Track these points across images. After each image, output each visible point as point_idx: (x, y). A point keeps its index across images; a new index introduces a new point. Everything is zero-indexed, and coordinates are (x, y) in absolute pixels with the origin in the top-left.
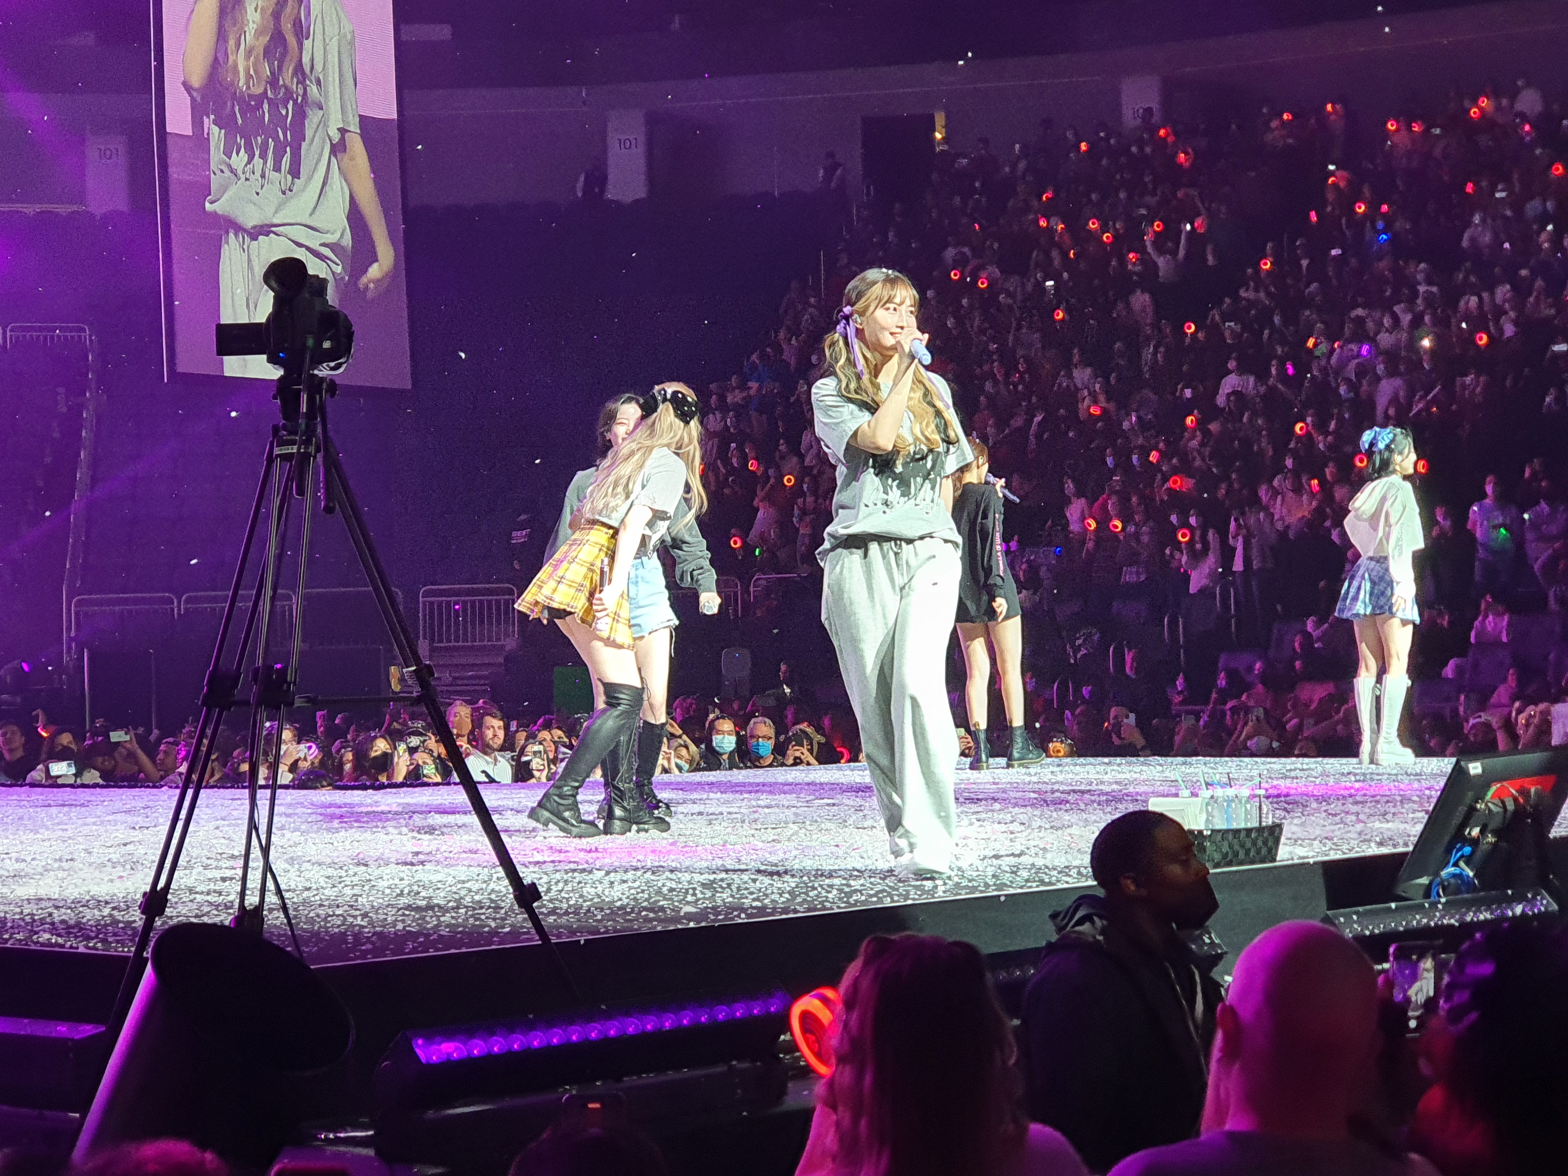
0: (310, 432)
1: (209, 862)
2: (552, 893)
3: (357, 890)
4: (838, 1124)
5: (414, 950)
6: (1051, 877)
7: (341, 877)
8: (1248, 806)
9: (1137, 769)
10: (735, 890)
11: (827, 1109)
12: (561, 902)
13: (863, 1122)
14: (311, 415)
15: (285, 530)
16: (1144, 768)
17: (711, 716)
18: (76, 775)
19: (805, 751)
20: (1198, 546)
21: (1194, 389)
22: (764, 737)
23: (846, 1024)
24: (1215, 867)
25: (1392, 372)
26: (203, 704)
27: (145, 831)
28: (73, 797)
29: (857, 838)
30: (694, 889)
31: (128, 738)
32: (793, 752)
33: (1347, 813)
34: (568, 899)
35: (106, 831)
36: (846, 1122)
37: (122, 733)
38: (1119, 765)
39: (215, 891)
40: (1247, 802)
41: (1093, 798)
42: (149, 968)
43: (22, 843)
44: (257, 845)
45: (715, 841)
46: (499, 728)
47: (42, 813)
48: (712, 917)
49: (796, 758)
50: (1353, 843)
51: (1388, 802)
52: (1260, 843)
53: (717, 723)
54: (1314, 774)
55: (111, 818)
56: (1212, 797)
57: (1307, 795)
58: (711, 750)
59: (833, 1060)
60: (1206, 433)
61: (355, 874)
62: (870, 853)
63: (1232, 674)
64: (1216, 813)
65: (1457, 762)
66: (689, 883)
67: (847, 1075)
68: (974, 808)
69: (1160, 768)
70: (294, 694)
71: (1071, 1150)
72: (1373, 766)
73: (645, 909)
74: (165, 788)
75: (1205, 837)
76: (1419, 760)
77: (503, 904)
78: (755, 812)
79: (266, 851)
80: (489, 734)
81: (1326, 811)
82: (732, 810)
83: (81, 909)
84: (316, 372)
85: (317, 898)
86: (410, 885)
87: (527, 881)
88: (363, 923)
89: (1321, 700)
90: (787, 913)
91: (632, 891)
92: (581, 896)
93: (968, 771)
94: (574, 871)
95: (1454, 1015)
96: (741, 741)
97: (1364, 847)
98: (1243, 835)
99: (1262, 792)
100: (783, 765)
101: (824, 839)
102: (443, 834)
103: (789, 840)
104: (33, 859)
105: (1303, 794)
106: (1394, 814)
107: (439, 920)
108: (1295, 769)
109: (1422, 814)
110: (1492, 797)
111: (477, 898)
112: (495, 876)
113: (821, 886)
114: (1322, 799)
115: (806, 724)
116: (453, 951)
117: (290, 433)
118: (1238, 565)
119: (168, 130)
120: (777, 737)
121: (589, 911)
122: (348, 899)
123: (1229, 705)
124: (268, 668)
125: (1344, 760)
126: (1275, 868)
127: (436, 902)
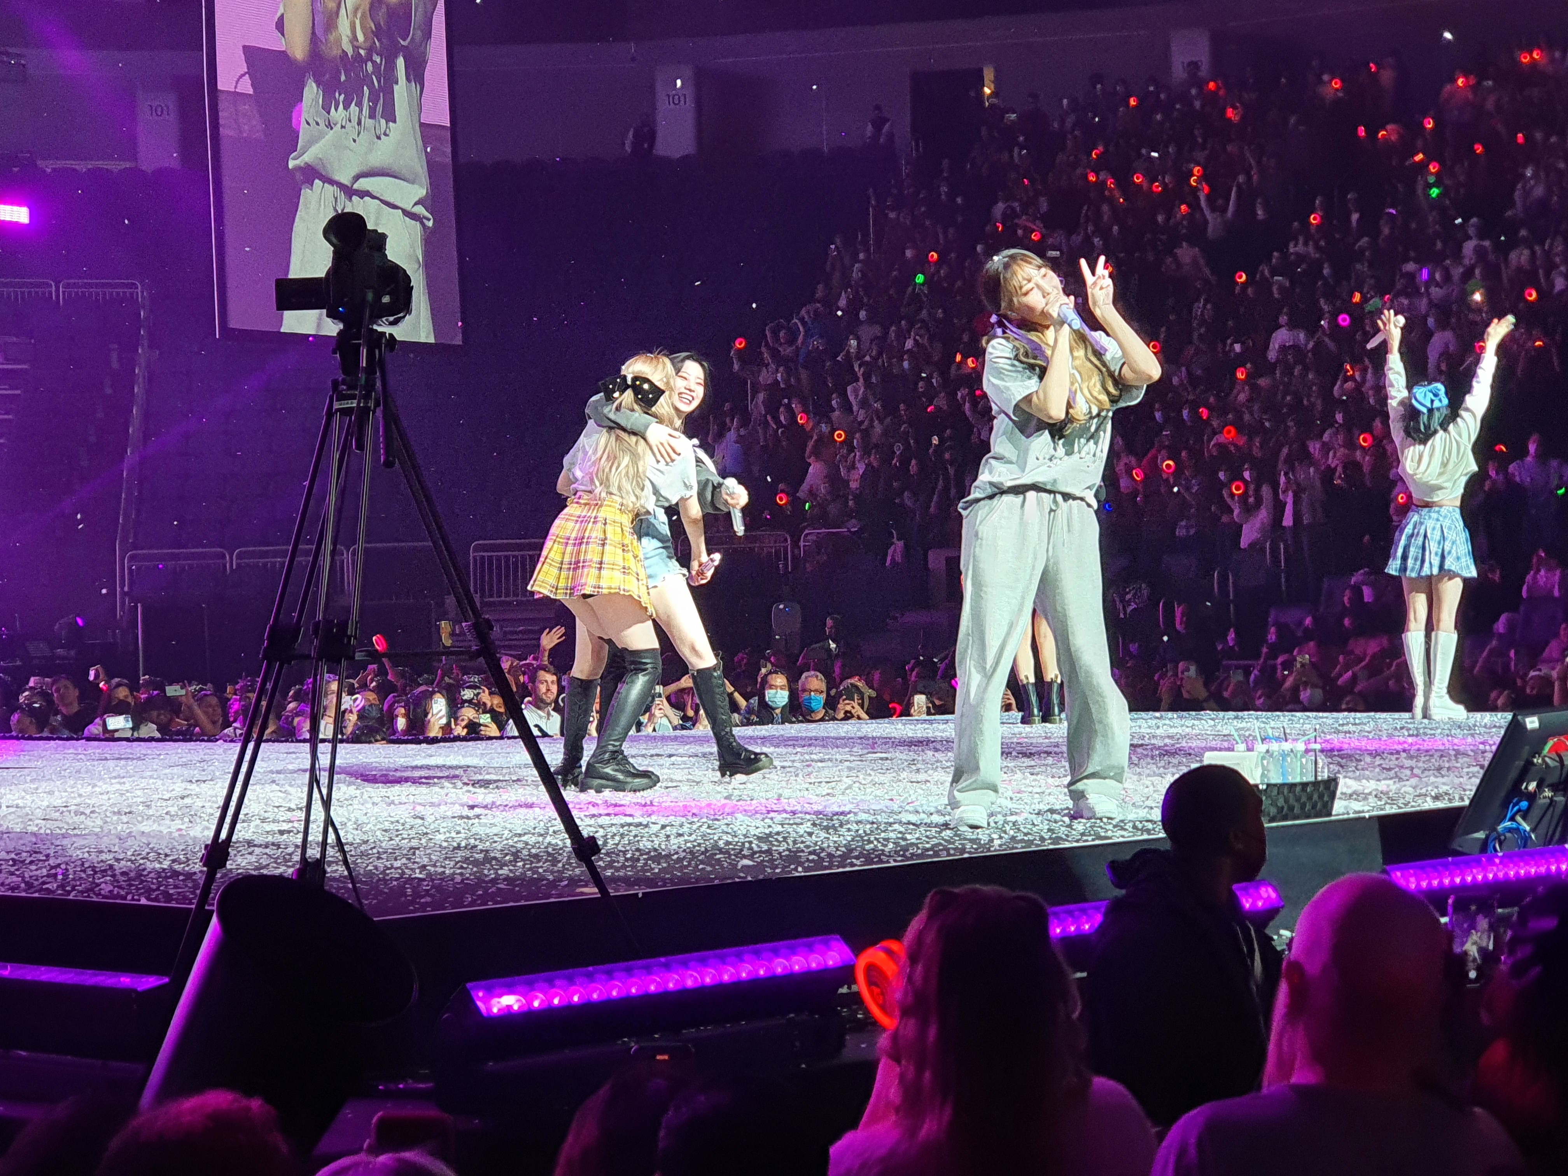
0: (369, 387)
1: (266, 815)
2: (609, 846)
3: (414, 843)
4: (902, 1076)
5: (471, 904)
6: (1107, 831)
7: (397, 830)
8: (1304, 760)
9: (1189, 723)
10: (791, 843)
11: (891, 1062)
12: (618, 855)
13: (927, 1075)
14: (370, 370)
15: (345, 487)
16: (1196, 722)
17: (763, 671)
18: (133, 729)
19: (856, 705)
20: (1251, 500)
21: (1243, 343)
22: (816, 691)
23: (910, 978)
24: (1270, 821)
25: (1443, 325)
26: (264, 658)
27: (203, 785)
28: (128, 751)
29: (912, 792)
30: (750, 843)
31: (183, 692)
32: (844, 706)
33: (1402, 767)
34: (625, 853)
35: (163, 785)
36: (910, 1075)
37: (178, 687)
38: (1170, 719)
39: (273, 844)
40: (1302, 757)
41: (1145, 752)
42: (214, 919)
43: (80, 795)
44: (318, 796)
45: (769, 795)
46: (552, 682)
47: (99, 767)
48: (769, 870)
49: (846, 712)
50: (1408, 798)
51: (1442, 756)
52: (1315, 797)
53: (769, 677)
54: (1367, 729)
55: (167, 771)
56: (1268, 751)
57: (1360, 750)
58: (763, 704)
59: (897, 1012)
60: (1254, 388)
61: (412, 828)
62: (925, 807)
63: (1282, 628)
64: (1271, 767)
65: (1514, 716)
66: (745, 836)
67: (910, 1027)
68: (1027, 762)
69: (1212, 723)
70: (354, 648)
71: (1134, 1103)
72: (1426, 721)
73: (702, 862)
74: (221, 742)
75: (1261, 791)
76: (1471, 714)
77: (560, 858)
78: (808, 766)
79: (327, 803)
80: (543, 688)
81: (1380, 765)
82: (785, 764)
83: (142, 861)
84: (375, 327)
85: (375, 851)
86: (466, 839)
87: (585, 834)
88: (421, 876)
89: (1374, 656)
90: (844, 867)
91: (689, 845)
92: (638, 850)
93: (1020, 725)
94: (630, 825)
95: (1517, 969)
96: (794, 695)
97: (1420, 801)
98: (1298, 789)
99: (1318, 747)
100: (834, 719)
101: (878, 793)
102: (497, 787)
103: (843, 794)
104: (92, 812)
105: (1355, 749)
106: (1449, 769)
107: (496, 873)
108: (1348, 724)
109: (1477, 769)
110: (1549, 751)
111: (533, 851)
112: (551, 830)
113: (876, 839)
114: (1374, 754)
115: (857, 678)
116: (511, 904)
117: (349, 388)
118: (1288, 521)
119: (219, 87)
120: (829, 690)
121: (646, 864)
122: (405, 852)
123: (1280, 660)
124: (328, 622)
125: (1396, 715)
126: (1330, 822)
127: (492, 855)
